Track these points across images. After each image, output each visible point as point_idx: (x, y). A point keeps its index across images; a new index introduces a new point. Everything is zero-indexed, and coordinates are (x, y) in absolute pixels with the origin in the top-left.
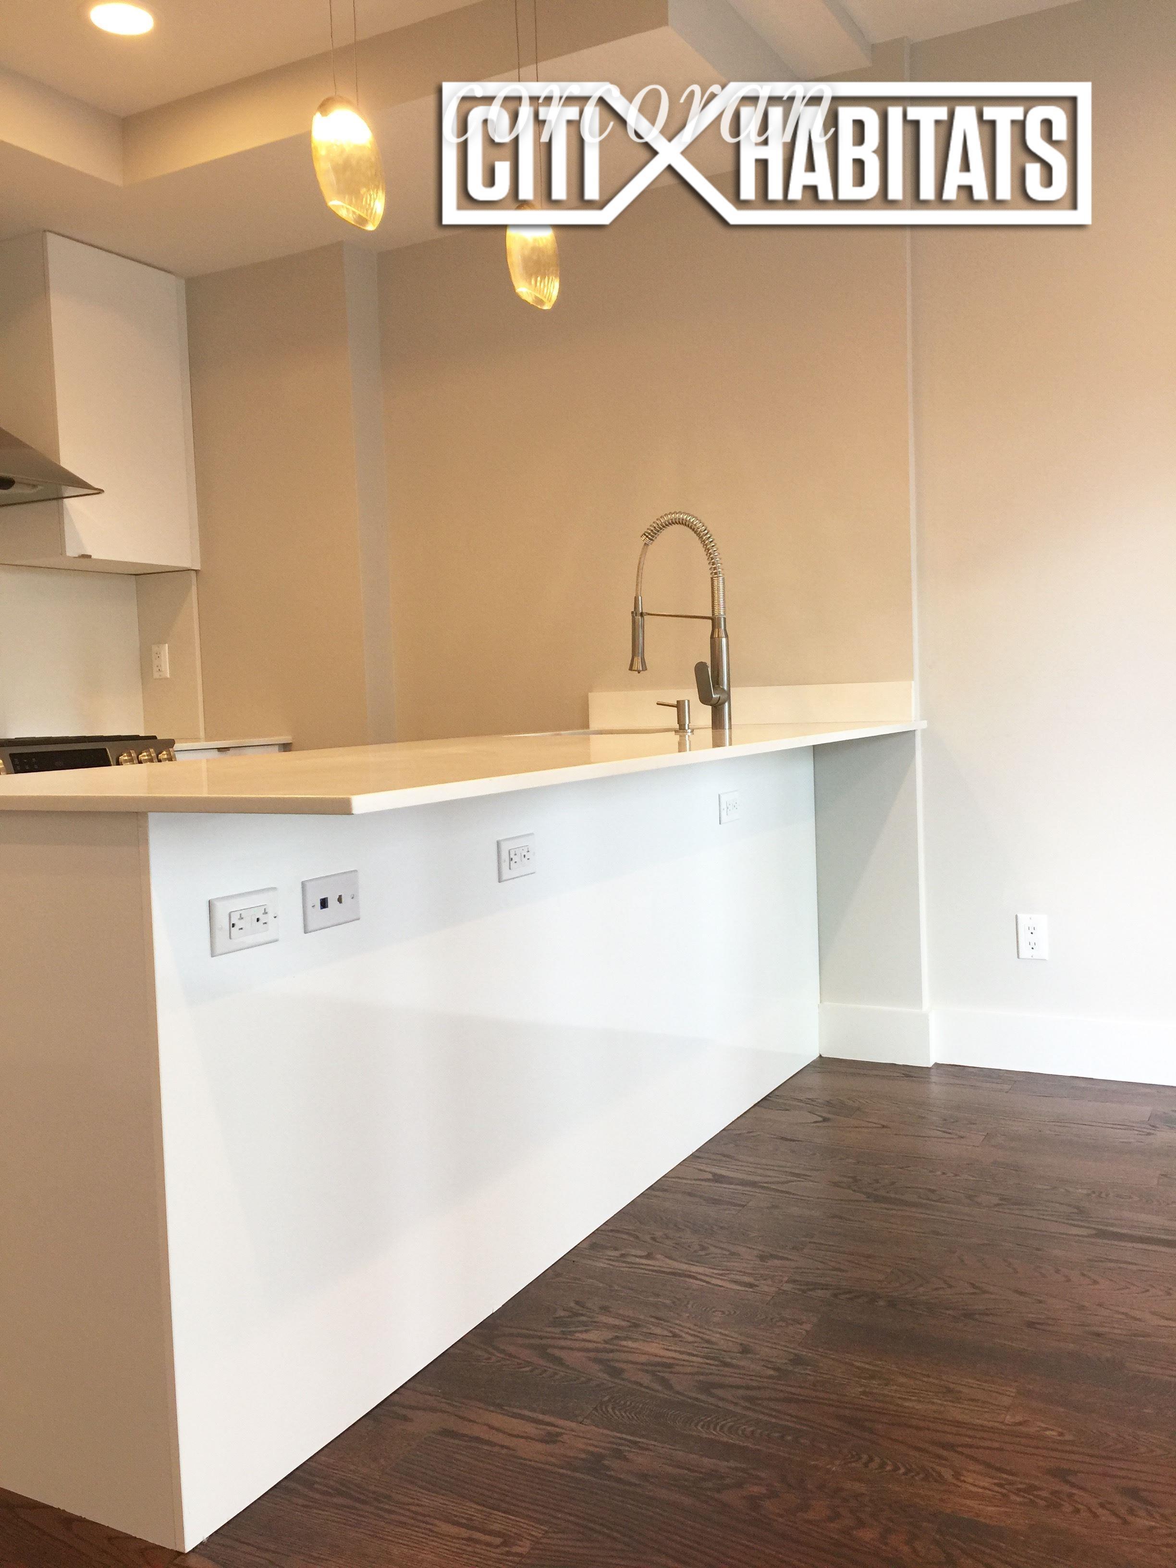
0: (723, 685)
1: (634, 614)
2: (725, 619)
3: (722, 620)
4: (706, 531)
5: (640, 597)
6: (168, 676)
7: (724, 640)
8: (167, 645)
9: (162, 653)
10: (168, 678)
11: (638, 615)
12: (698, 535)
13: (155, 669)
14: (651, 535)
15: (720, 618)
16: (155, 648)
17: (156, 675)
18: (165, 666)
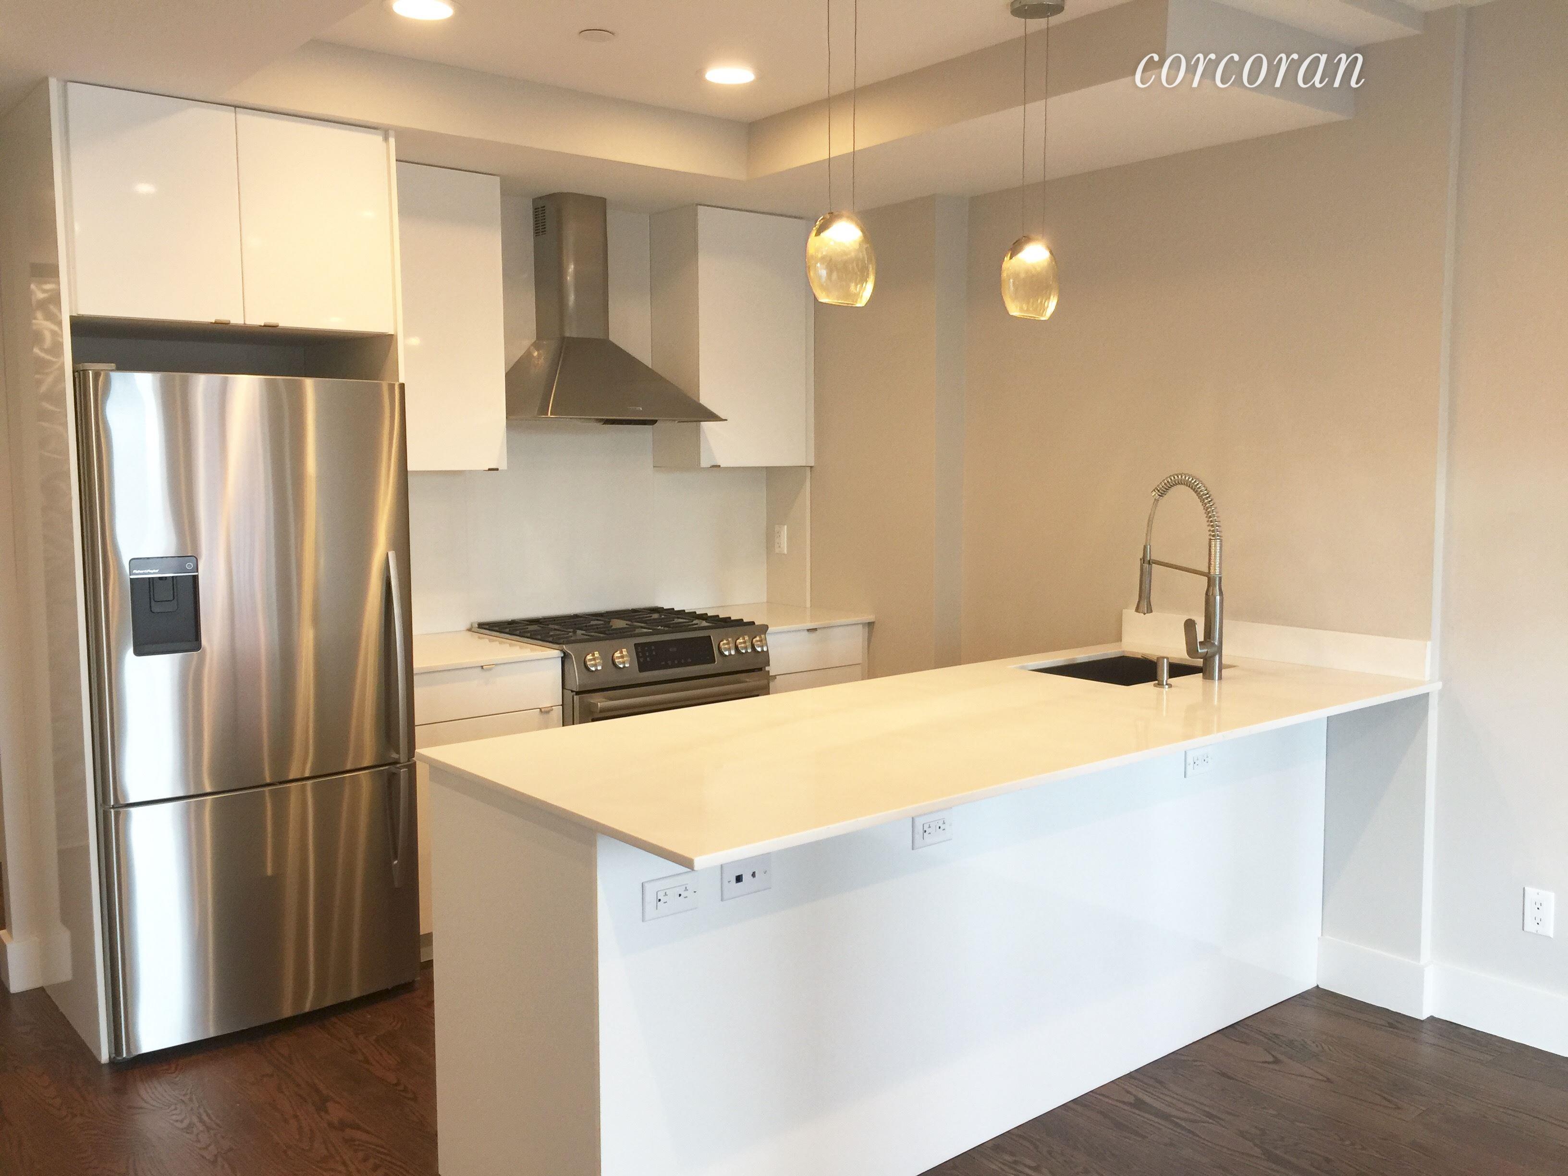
0: (1214, 639)
1: (1143, 560)
2: (1220, 579)
3: (1218, 579)
4: (1208, 496)
5: (1149, 546)
6: (786, 553)
7: (1218, 598)
8: (786, 526)
9: (782, 533)
10: (785, 554)
11: (1147, 562)
12: (1200, 497)
13: (777, 545)
14: (1163, 492)
15: (1216, 577)
16: (777, 528)
17: (777, 550)
18: (783, 543)
